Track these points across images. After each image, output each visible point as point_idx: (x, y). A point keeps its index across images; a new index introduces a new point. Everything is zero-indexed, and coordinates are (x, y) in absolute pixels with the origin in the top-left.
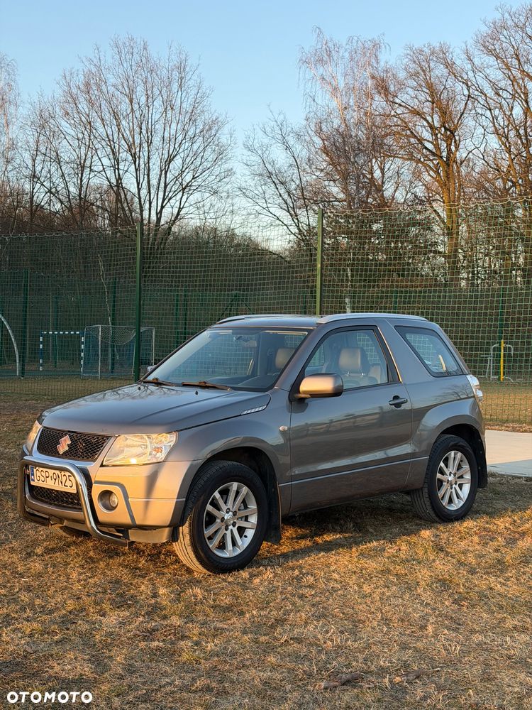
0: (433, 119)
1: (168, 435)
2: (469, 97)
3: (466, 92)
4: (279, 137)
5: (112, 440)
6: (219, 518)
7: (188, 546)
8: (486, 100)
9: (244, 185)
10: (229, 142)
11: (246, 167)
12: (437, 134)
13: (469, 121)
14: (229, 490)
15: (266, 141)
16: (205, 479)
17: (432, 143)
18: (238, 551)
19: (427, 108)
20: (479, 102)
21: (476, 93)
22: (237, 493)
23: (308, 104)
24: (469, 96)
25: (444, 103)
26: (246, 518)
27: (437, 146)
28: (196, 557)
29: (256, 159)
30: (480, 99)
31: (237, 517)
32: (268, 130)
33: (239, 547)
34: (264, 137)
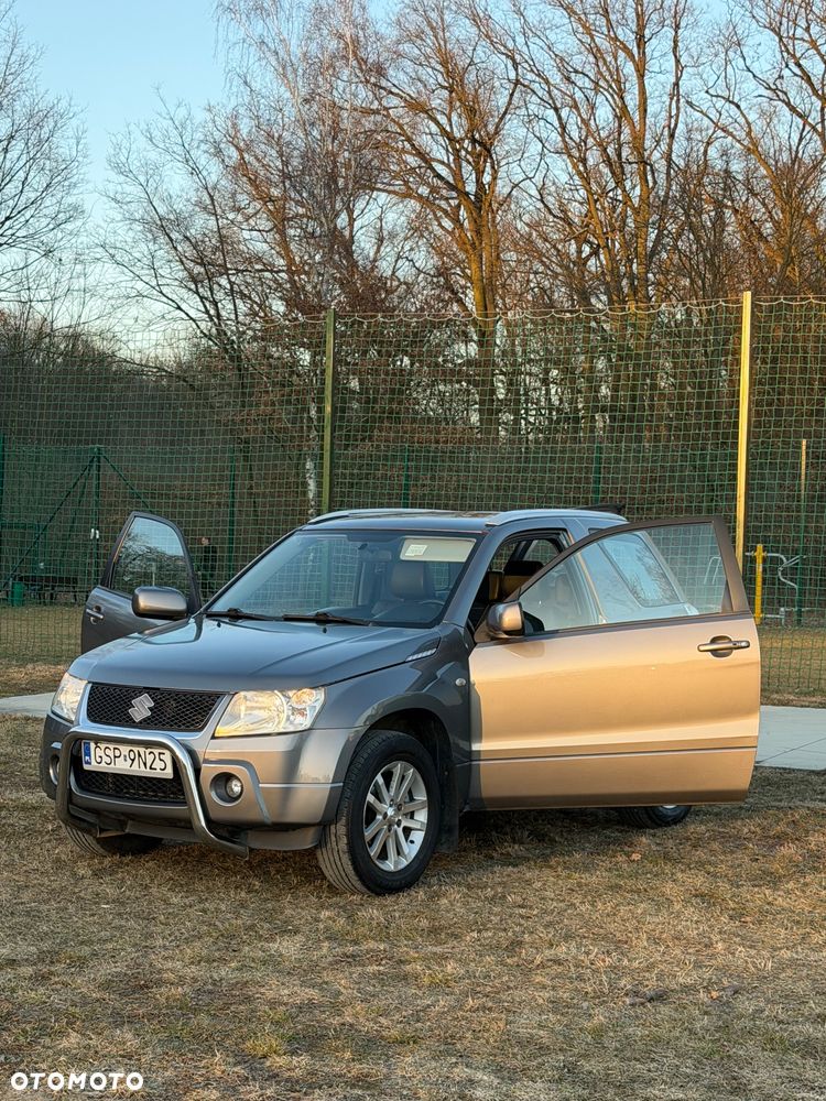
0: (450, 120)
1: (314, 692)
2: (516, 85)
3: (512, 75)
4: (179, 149)
5: (226, 699)
6: (380, 813)
7: (344, 853)
8: (549, 92)
9: (111, 239)
10: (74, 153)
11: (113, 204)
12: (458, 151)
13: (514, 129)
14: (392, 773)
15: (153, 155)
16: (366, 756)
17: (448, 166)
18: (404, 863)
19: (438, 101)
20: (534, 92)
21: (530, 76)
22: (403, 778)
23: (235, 89)
24: (517, 82)
25: (470, 89)
26: (412, 815)
27: (457, 174)
28: (355, 869)
29: (134, 190)
30: (535, 86)
31: (401, 812)
32: (156, 133)
33: (405, 857)
34: (149, 148)
